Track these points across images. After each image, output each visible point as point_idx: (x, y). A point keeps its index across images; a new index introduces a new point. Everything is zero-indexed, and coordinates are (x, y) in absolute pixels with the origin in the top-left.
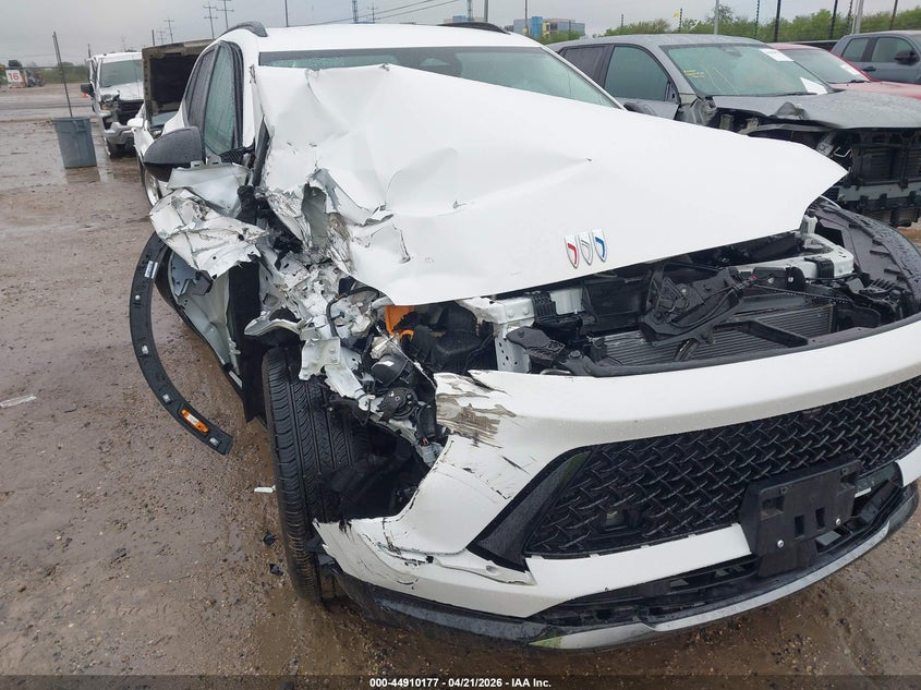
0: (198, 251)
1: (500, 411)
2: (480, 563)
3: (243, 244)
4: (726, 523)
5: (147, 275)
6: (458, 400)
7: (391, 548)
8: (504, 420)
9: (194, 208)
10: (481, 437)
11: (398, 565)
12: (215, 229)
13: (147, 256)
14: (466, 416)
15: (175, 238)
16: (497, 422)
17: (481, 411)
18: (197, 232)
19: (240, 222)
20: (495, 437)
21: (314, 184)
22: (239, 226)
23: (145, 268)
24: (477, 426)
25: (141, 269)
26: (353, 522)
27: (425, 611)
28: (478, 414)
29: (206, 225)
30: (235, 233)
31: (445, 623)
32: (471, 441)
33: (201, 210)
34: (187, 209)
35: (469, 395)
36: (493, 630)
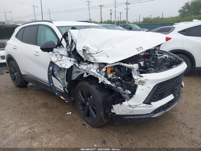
0: (62, 64)
1: (146, 80)
2: (145, 105)
3: (71, 62)
4: (169, 95)
5: (50, 69)
6: (138, 79)
7: (130, 106)
8: (147, 81)
9: (60, 56)
10: (143, 84)
11: (131, 109)
12: (65, 60)
13: (50, 65)
14: (140, 82)
15: (57, 62)
16: (146, 82)
17: (143, 80)
18: (61, 60)
19: (69, 58)
20: (146, 84)
21: (84, 49)
22: (69, 59)
23: (50, 68)
24: (142, 83)
25: (49, 68)
26: (123, 103)
27: (133, 117)
28: (142, 81)
29: (63, 59)
30: (69, 60)
31: (137, 118)
32: (142, 85)
33: (61, 56)
34: (58, 56)
35: (140, 78)
36: (145, 117)
